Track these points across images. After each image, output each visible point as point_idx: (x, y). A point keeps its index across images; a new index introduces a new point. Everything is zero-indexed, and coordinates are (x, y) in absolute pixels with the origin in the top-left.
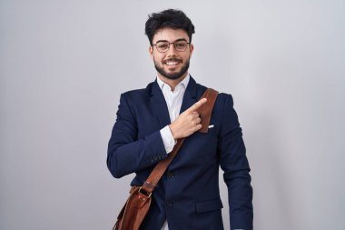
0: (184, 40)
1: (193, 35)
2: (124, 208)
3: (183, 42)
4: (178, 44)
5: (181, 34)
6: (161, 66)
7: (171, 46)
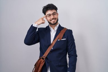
0: (55, 12)
1: (57, 10)
2: (36, 63)
3: (55, 13)
4: (54, 14)
5: (54, 11)
6: (50, 22)
7: (52, 15)
